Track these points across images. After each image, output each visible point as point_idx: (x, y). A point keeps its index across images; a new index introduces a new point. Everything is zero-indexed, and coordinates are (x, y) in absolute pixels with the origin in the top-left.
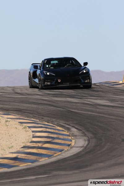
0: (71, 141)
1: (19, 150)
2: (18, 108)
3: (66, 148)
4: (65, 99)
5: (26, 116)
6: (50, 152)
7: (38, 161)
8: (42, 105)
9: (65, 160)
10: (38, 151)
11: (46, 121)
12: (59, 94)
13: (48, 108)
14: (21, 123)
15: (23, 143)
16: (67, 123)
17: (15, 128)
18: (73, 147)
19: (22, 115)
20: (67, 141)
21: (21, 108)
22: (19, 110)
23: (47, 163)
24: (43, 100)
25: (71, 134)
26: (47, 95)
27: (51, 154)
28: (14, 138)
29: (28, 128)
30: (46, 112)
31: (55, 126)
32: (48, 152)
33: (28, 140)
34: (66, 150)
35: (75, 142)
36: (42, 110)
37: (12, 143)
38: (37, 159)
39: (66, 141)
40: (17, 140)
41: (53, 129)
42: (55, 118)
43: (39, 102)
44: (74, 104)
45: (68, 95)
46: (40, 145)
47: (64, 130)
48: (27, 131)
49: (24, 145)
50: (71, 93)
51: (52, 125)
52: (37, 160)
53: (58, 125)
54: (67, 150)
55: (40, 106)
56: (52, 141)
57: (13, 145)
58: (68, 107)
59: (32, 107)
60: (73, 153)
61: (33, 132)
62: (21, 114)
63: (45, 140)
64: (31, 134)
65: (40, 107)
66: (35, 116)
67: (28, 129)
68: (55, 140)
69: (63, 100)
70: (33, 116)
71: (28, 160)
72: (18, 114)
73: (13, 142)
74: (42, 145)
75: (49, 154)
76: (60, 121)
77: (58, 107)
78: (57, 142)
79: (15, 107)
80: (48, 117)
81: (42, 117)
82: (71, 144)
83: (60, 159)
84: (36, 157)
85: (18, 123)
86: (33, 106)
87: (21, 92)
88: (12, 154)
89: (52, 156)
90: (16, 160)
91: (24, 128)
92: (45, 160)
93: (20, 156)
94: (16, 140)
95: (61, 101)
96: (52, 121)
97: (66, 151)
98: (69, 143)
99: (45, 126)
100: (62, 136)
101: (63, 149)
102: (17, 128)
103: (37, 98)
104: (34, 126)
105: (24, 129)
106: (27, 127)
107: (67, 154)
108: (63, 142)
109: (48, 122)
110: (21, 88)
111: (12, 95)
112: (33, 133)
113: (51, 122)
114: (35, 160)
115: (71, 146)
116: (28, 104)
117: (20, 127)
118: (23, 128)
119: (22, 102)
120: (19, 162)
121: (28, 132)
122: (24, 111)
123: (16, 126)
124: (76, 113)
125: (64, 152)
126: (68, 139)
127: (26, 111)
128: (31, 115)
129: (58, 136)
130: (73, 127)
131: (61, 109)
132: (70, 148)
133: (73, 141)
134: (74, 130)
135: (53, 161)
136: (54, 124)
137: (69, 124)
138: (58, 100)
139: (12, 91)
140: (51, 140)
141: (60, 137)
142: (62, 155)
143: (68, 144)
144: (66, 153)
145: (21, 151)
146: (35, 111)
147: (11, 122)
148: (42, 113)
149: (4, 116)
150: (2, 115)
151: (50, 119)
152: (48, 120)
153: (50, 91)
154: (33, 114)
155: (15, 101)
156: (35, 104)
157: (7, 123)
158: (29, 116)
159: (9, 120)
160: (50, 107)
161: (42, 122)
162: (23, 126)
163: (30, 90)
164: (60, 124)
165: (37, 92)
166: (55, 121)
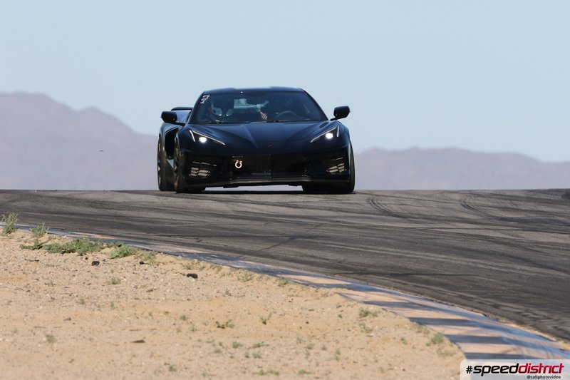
2: (399, 268)
4: (565, 239)
5: (435, 298)
8: (486, 259)
11: (512, 316)
12: (541, 221)
13: (509, 268)
14: (420, 324)
17: (398, 338)
19: (417, 293)
21: (409, 266)
22: (405, 272)
24: (486, 239)
26: (499, 222)
29: (447, 341)
30: (507, 284)
31: (546, 336)
36: (489, 276)
41: (543, 348)
42: (543, 306)
43: (474, 247)
48: (448, 354)
51: (537, 333)
53: (560, 333)
55: (481, 262)
59: (450, 264)
61: (470, 356)
62: (414, 289)
65: (481, 263)
66: (465, 298)
67: (448, 346)
69: (561, 241)
70: (460, 296)
72: (400, 289)
76: (565, 319)
77: (547, 267)
79: (389, 262)
80: (517, 302)
81: (494, 301)
85: (408, 321)
86: (454, 259)
87: (400, 211)
91: (434, 342)
95: (553, 244)
96: (535, 319)
99: (511, 337)
102: (407, 339)
103: (465, 232)
104: (472, 334)
105: (435, 347)
106: (445, 338)
109: (520, 323)
113: (533, 323)
116: (436, 251)
117: (419, 338)
118: (427, 340)
119: (413, 245)
121: (449, 359)
122: (424, 277)
123: (401, 332)
127: (431, 278)
128: (451, 294)
131: (559, 273)
138: (542, 243)
139: (369, 206)
146: (466, 278)
147: (380, 316)
148: (491, 285)
149: (351, 292)
150: (345, 291)
151: (527, 311)
152: (519, 313)
153: (505, 209)
154: (457, 289)
155: (384, 240)
156: (461, 255)
157: (368, 321)
158: (443, 296)
159: (372, 308)
160: (519, 267)
161: (497, 320)
162: (428, 332)
163: (432, 204)
164: (567, 332)
165: (458, 211)
166: (545, 317)
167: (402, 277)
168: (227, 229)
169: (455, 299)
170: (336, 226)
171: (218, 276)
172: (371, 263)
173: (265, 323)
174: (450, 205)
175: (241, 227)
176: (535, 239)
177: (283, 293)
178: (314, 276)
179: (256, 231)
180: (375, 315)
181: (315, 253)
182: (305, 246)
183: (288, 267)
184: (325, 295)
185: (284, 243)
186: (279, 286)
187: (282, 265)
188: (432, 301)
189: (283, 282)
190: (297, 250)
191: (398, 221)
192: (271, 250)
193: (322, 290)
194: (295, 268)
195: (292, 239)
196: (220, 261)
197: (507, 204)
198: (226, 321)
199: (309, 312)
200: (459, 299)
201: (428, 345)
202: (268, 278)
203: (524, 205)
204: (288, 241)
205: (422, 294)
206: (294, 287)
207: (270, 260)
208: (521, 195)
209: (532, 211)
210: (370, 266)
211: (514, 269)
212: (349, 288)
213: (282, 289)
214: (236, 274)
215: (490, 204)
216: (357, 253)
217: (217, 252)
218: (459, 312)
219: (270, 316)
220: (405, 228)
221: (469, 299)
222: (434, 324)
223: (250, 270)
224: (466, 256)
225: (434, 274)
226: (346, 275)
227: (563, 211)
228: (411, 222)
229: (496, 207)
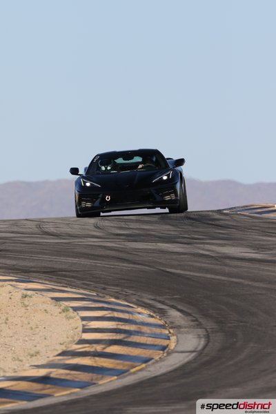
0: (169, 338)
1: (52, 361)
2: (49, 268)
3: (157, 355)
4: (153, 246)
6: (122, 364)
7: (95, 384)
8: (103, 260)
9: (154, 381)
10: (95, 362)
11: (113, 294)
12: (141, 235)
14: (57, 301)
15: (61, 344)
16: (158, 298)
17: (43, 310)
18: (174, 351)
20: (159, 340)
21: (55, 267)
23: (116, 387)
24: (105, 247)
25: (168, 322)
26: (114, 237)
27: (125, 368)
28: (41, 333)
29: (71, 310)
30: (112, 275)
31: (131, 305)
32: (118, 364)
33: (73, 338)
34: (157, 358)
35: (178, 341)
36: (103, 271)
37: (38, 345)
38: (92, 380)
39: (157, 339)
40: (48, 338)
41: (128, 312)
42: (132, 287)
43: (96, 254)
44: (174, 257)
45: (160, 237)
46: (99, 348)
47: (152, 314)
48: (71, 318)
49: (63, 348)
50: (166, 232)
51: (126, 303)
52: (94, 382)
53: (140, 303)
54: (160, 358)
56: (126, 340)
57: (38, 348)
58: (160, 263)
59: (80, 264)
60: (172, 366)
61: (83, 319)
62: (57, 280)
63: (111, 338)
64: (80, 323)
65: (99, 263)
66: (87, 285)
67: (71, 313)
68: (132, 336)
69: (150, 247)
70: (83, 284)
71: (73, 381)
72: (48, 280)
73: (38, 343)
74: (104, 348)
75: (119, 367)
76: (144, 295)
77: (138, 264)
78: (138, 341)
79: (44, 264)
80: (117, 286)
81: (103, 286)
82: (168, 345)
83: (144, 379)
84: (90, 374)
85: (50, 299)
86: (83, 261)
87: (55, 231)
88: (37, 370)
89: (127, 373)
90: (46, 383)
91: (63, 311)
92: (111, 381)
93: (56, 373)
94: (45, 339)
95: (145, 249)
96: (126, 296)
97: (157, 361)
98: (165, 343)
99: (109, 306)
100: (149, 328)
101: (151, 357)
102: (48, 310)
103: (93, 244)
104: (86, 305)
105: (64, 314)
107: (160, 368)
108: (149, 341)
109: (117, 298)
110: (55, 222)
111: (37, 237)
112: (84, 323)
113: (124, 298)
114: (88, 382)
115: (167, 349)
116: (72, 257)
117: (55, 309)
118: (60, 310)
119: (59, 253)
120: (53, 388)
121: (71, 321)
122: (64, 273)
123: (45, 306)
124: (179, 275)
125: (154, 363)
126: (161, 334)
127: (68, 273)
128: (78, 282)
129: (139, 328)
130: (173, 307)
131: (145, 267)
132: (165, 355)
133: (173, 339)
134: (174, 314)
135: (127, 384)
136: (129, 302)
137: (162, 300)
138: (139, 249)
139: (36, 229)
140: (124, 338)
141: (143, 331)
142: (149, 369)
143: (161, 346)
144: (158, 365)
145: (56, 362)
146: (88, 272)
147: (34, 298)
148: (103, 276)
149: (18, 284)
150: (14, 283)
151: (122, 291)
152: (117, 292)
153: (121, 228)
154: (82, 279)
155: (42, 251)
156: (88, 258)
157: (26, 301)
158: (74, 284)
159: (29, 293)
160: (121, 264)
161: (104, 297)
162: (61, 306)
163: (76, 227)
164: (144, 302)
165: (91, 231)
166: (133, 294)
167: (53, 274)
169: (81, 286)
170: (15, 243)
172: (33, 265)
174: (86, 227)
176: (134, 247)
180: (31, 297)
184: (2, 286)
188: (66, 287)
191: (53, 239)
197: (123, 225)
201: (60, 313)
203: (132, 225)
205: (61, 283)
209: (137, 229)
210: (32, 267)
211: (117, 266)
212: (16, 281)
215: (112, 225)
216: (25, 259)
218: (82, 293)
220: (57, 243)
221: (88, 285)
222: (65, 301)
224: (91, 259)
225: (70, 271)
226: (16, 273)
227: (155, 228)
228: (61, 239)
229: (115, 227)
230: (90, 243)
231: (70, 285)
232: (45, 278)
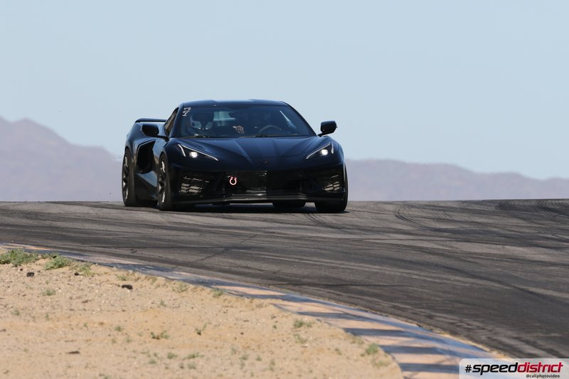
2: (334, 278)
4: (499, 249)
5: (370, 308)
8: (420, 270)
11: (446, 326)
12: (475, 232)
13: (443, 279)
14: (355, 334)
16: (525, 336)
17: (333, 349)
19: (351, 303)
21: (343, 277)
22: (339, 283)
24: (421, 249)
26: (432, 233)
29: (381, 352)
30: (440, 294)
31: (479, 346)
36: (422, 287)
42: (478, 316)
43: (408, 258)
44: (538, 269)
45: (507, 236)
48: (382, 364)
50: (515, 229)
51: (471, 343)
53: (494, 343)
55: (415, 272)
58: (516, 278)
59: (384, 275)
61: (404, 367)
62: (348, 300)
65: (415, 274)
66: (399, 308)
67: (382, 356)
69: (494, 252)
70: (394, 307)
72: (334, 299)
76: (498, 330)
77: (481, 278)
79: (323, 273)
80: (451, 312)
81: (428, 312)
85: (343, 331)
86: (388, 270)
87: (334, 222)
91: (368, 352)
95: (487, 254)
96: (469, 330)
99: (445, 347)
102: (341, 349)
103: (400, 243)
104: (406, 345)
105: (369, 358)
106: (379, 349)
109: (454, 333)
112: (407, 374)
113: (466, 333)
116: (370, 262)
117: (353, 349)
118: (362, 351)
119: (347, 256)
121: (384, 369)
122: (359, 288)
123: (335, 343)
124: (552, 299)
127: (365, 289)
128: (385, 304)
131: (492, 284)
137: (532, 340)
138: (476, 254)
139: (303, 216)
146: (400, 288)
147: (315, 327)
148: (425, 296)
149: (286, 303)
150: (279, 302)
151: (461, 322)
152: (453, 323)
153: (439, 220)
154: (391, 299)
155: (319, 251)
156: (396, 266)
157: (302, 332)
158: (378, 306)
159: (306, 319)
160: (453, 277)
161: (431, 330)
162: (363, 343)
163: (366, 215)
164: (501, 343)
165: (393, 222)
166: (479, 328)
167: (337, 288)
168: (162, 240)
169: (390, 310)
170: (271, 237)
171: (153, 287)
172: (305, 273)
173: (199, 334)
174: (384, 216)
175: (175, 238)
176: (469, 250)
177: (217, 304)
178: (248, 287)
179: (191, 242)
180: (309, 326)
181: (250, 264)
182: (239, 257)
183: (223, 278)
184: (260, 306)
185: (218, 254)
186: (214, 297)
187: (217, 276)
188: (367, 311)
189: (217, 293)
190: (232, 261)
191: (332, 232)
192: (205, 261)
193: (257, 301)
194: (230, 279)
195: (227, 250)
196: (155, 272)
197: (441, 215)
198: (161, 332)
199: (243, 323)
200: (393, 310)
201: (362, 355)
202: (203, 289)
203: (457, 217)
204: (223, 252)
205: (356, 305)
206: (229, 297)
207: (205, 271)
208: (455, 206)
209: (466, 222)
210: (308, 277)
211: (446, 279)
212: (283, 298)
213: (216, 299)
214: (171, 285)
215: (425, 215)
216: (291, 264)
217: (152, 263)
218: (394, 322)
219: (205, 326)
220: (340, 239)
221: (403, 309)
222: (368, 335)
223: (184, 281)
224: (400, 267)
225: (368, 286)
226: (280, 286)
227: (496, 222)
228: (346, 233)
229: (430, 218)
230: (396, 242)
231: (372, 309)
232: (328, 295)
